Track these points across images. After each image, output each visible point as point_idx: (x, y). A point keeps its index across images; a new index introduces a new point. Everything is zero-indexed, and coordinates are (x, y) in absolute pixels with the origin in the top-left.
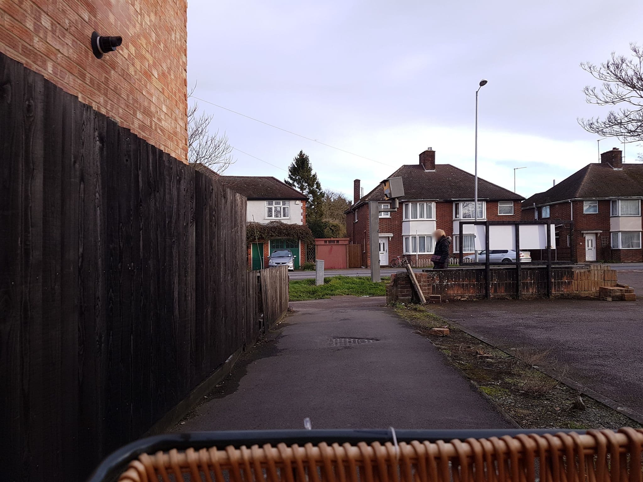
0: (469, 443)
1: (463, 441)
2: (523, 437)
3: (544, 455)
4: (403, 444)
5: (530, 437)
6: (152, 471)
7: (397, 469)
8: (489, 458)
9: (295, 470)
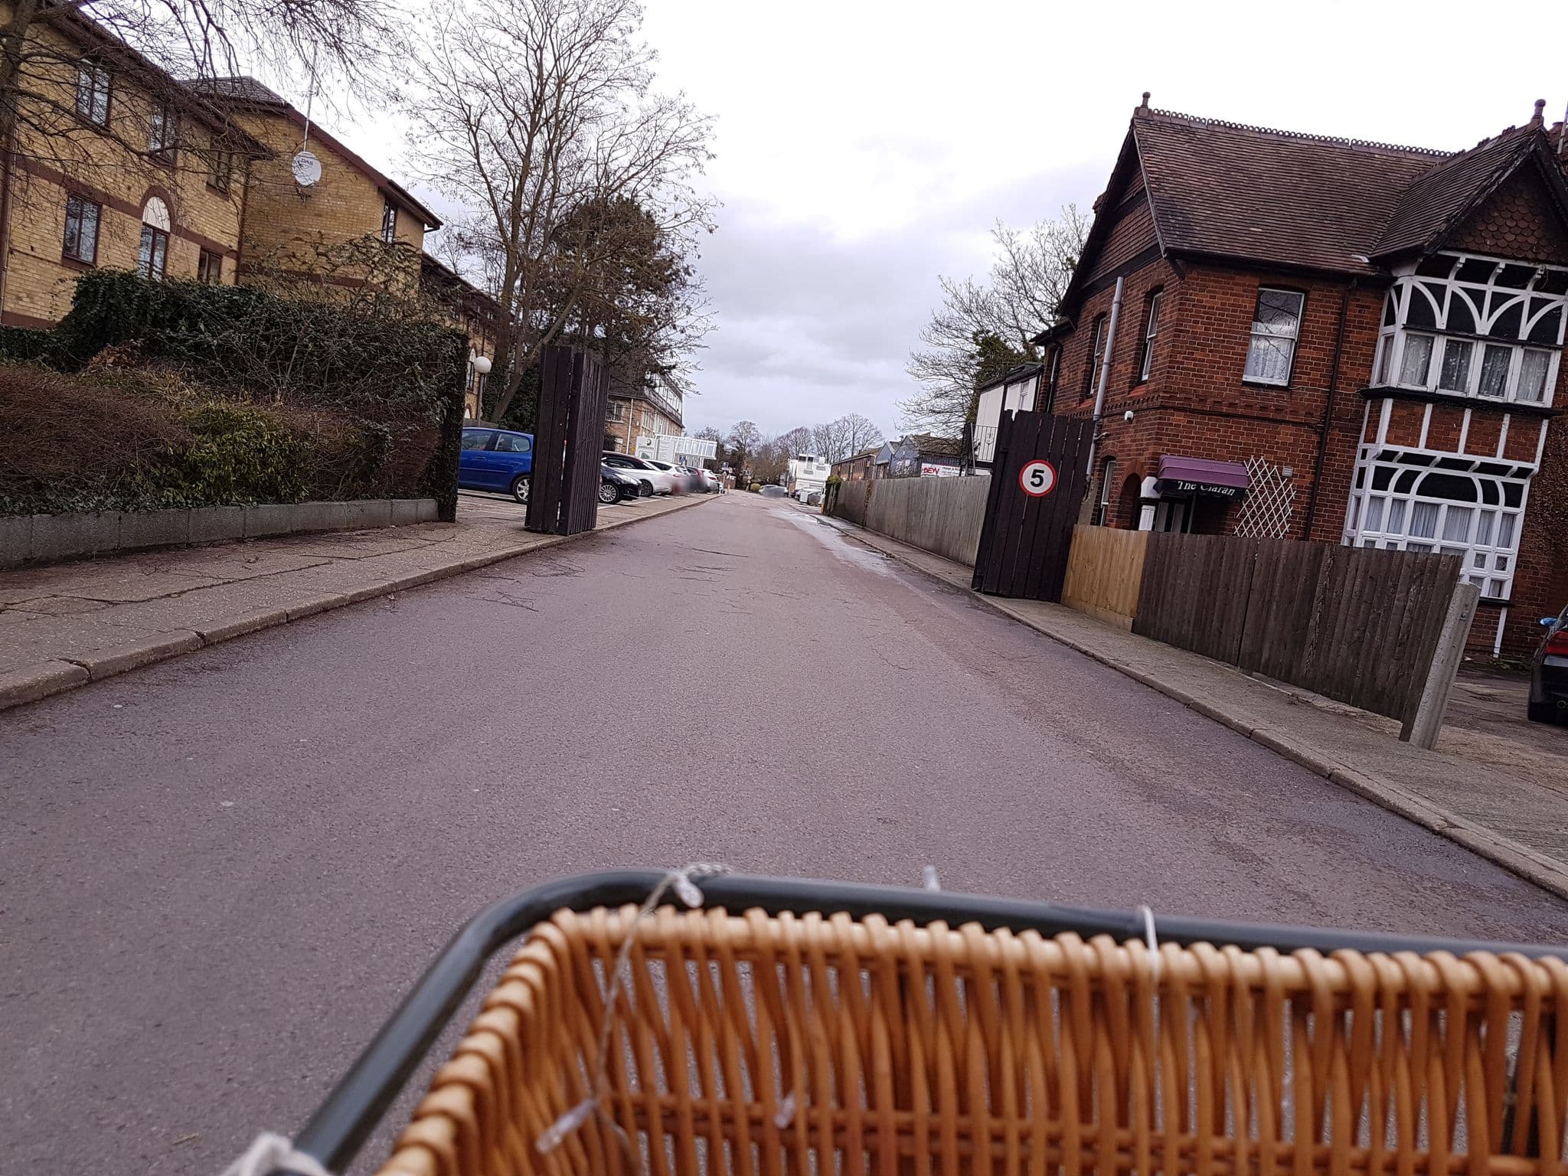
0: (1342, 961)
1: (1325, 954)
2: (1486, 960)
3: (1536, 1008)
4: (1172, 949)
5: (1504, 961)
6: (582, 950)
7: (1152, 1006)
8: (1391, 1002)
9: (903, 982)
